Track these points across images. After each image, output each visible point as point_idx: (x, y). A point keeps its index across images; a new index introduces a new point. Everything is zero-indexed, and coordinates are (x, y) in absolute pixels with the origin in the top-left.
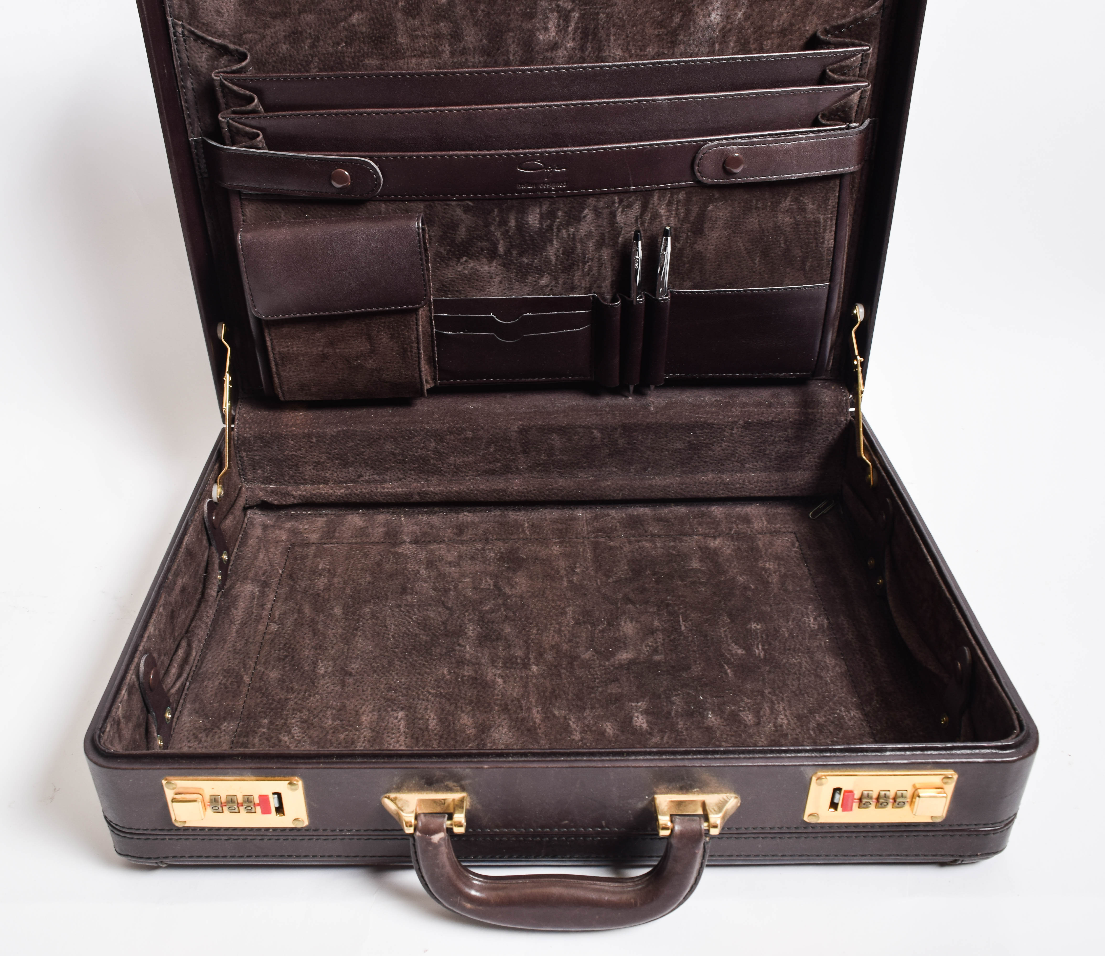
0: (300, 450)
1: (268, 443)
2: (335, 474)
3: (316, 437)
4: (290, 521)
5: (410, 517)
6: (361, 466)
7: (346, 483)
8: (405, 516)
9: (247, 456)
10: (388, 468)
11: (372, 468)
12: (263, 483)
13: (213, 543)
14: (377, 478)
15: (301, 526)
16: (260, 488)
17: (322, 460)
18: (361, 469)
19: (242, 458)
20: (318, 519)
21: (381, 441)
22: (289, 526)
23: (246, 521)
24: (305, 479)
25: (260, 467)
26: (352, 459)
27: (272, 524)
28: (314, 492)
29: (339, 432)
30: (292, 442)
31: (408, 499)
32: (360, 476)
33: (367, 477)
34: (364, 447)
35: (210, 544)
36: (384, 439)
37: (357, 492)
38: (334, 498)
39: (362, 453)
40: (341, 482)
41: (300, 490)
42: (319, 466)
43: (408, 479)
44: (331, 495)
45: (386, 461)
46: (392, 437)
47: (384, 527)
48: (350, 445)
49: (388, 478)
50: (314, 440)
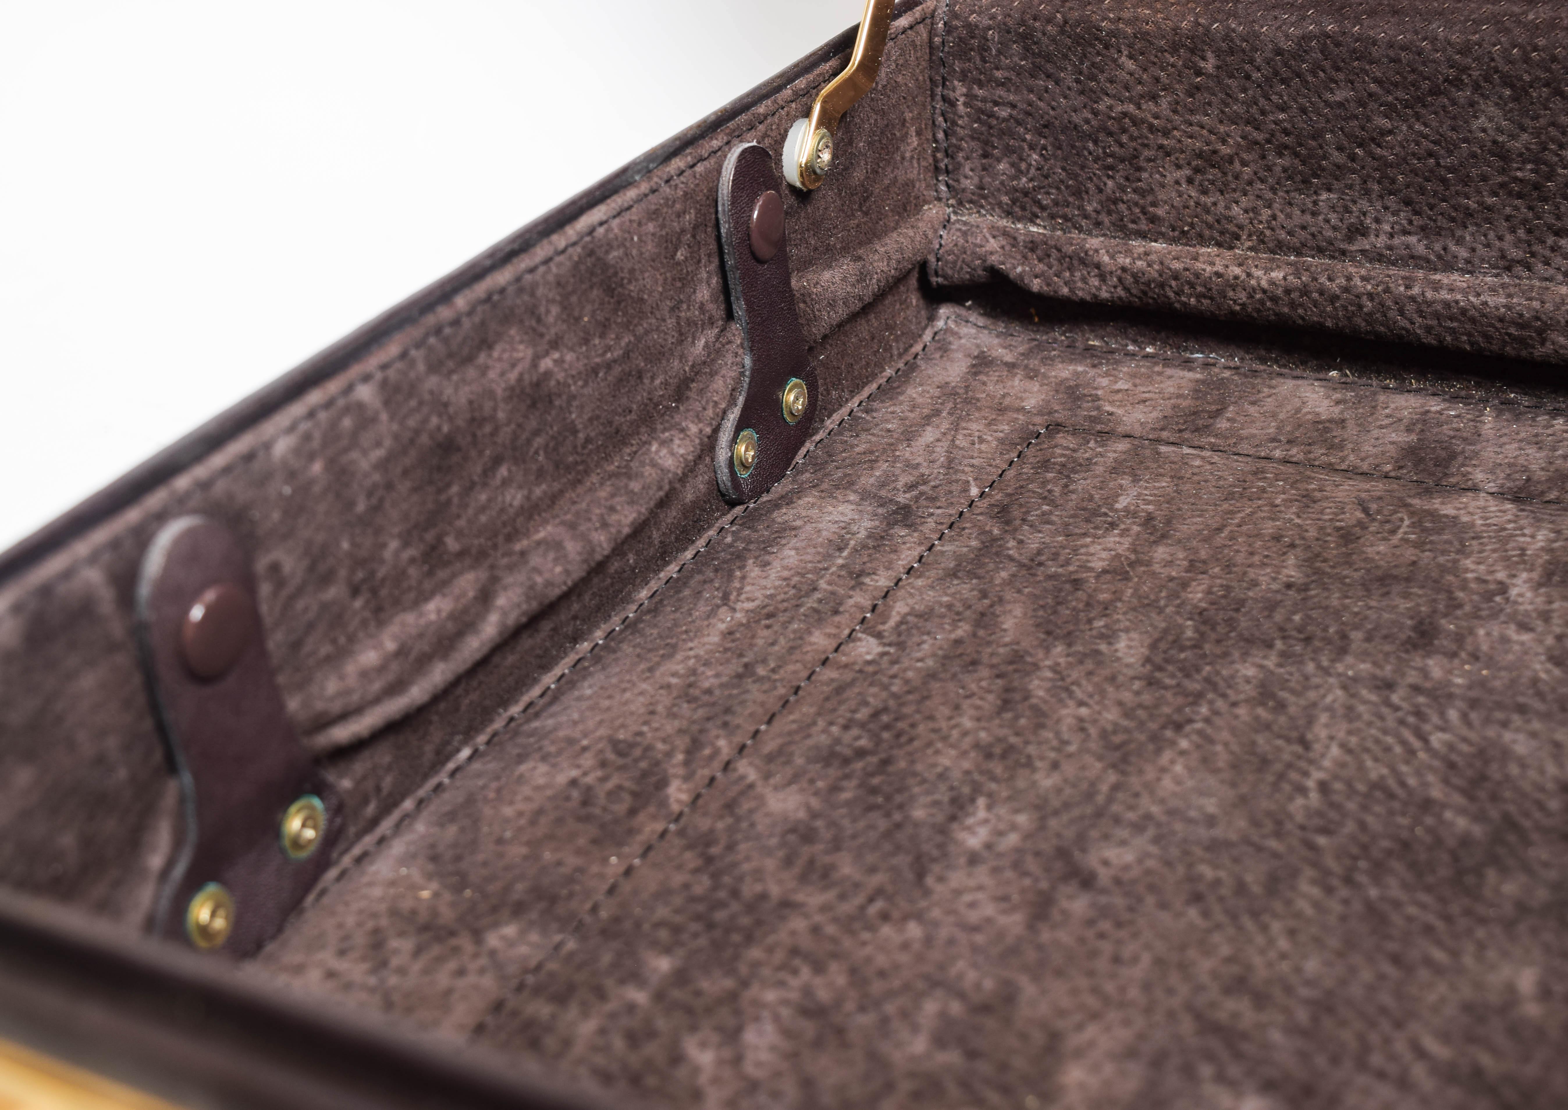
0: (1154, 98)
1: (1048, 58)
2: (1266, 213)
3: (1218, 53)
4: (1071, 361)
5: (1517, 417)
6: (1367, 192)
7: (1299, 254)
8: (1499, 413)
9: (970, 97)
10: (1469, 213)
11: (1408, 202)
12: (1009, 214)
13: (740, 308)
14: (1420, 249)
15: (1104, 382)
16: (992, 227)
17: (1225, 150)
18: (1364, 204)
19: (952, 104)
20: (1169, 371)
21: (1462, 96)
22: (1065, 374)
23: (927, 336)
24: (1153, 219)
25: (1009, 151)
26: (1338, 157)
27: (1009, 358)
28: (1176, 265)
29: (1306, 38)
30: (1130, 65)
31: (1522, 341)
32: (1358, 231)
33: (1381, 241)
34: (1390, 111)
35: (730, 316)
36: (1477, 87)
37: (1334, 287)
38: (1243, 297)
39: (1378, 137)
40: (1280, 247)
41: (1128, 252)
42: (1212, 173)
43: (1540, 267)
44: (1234, 284)
45: (1466, 180)
46: (1507, 81)
47: (1409, 430)
48: (1339, 96)
49: (1464, 253)
50: (1209, 65)
